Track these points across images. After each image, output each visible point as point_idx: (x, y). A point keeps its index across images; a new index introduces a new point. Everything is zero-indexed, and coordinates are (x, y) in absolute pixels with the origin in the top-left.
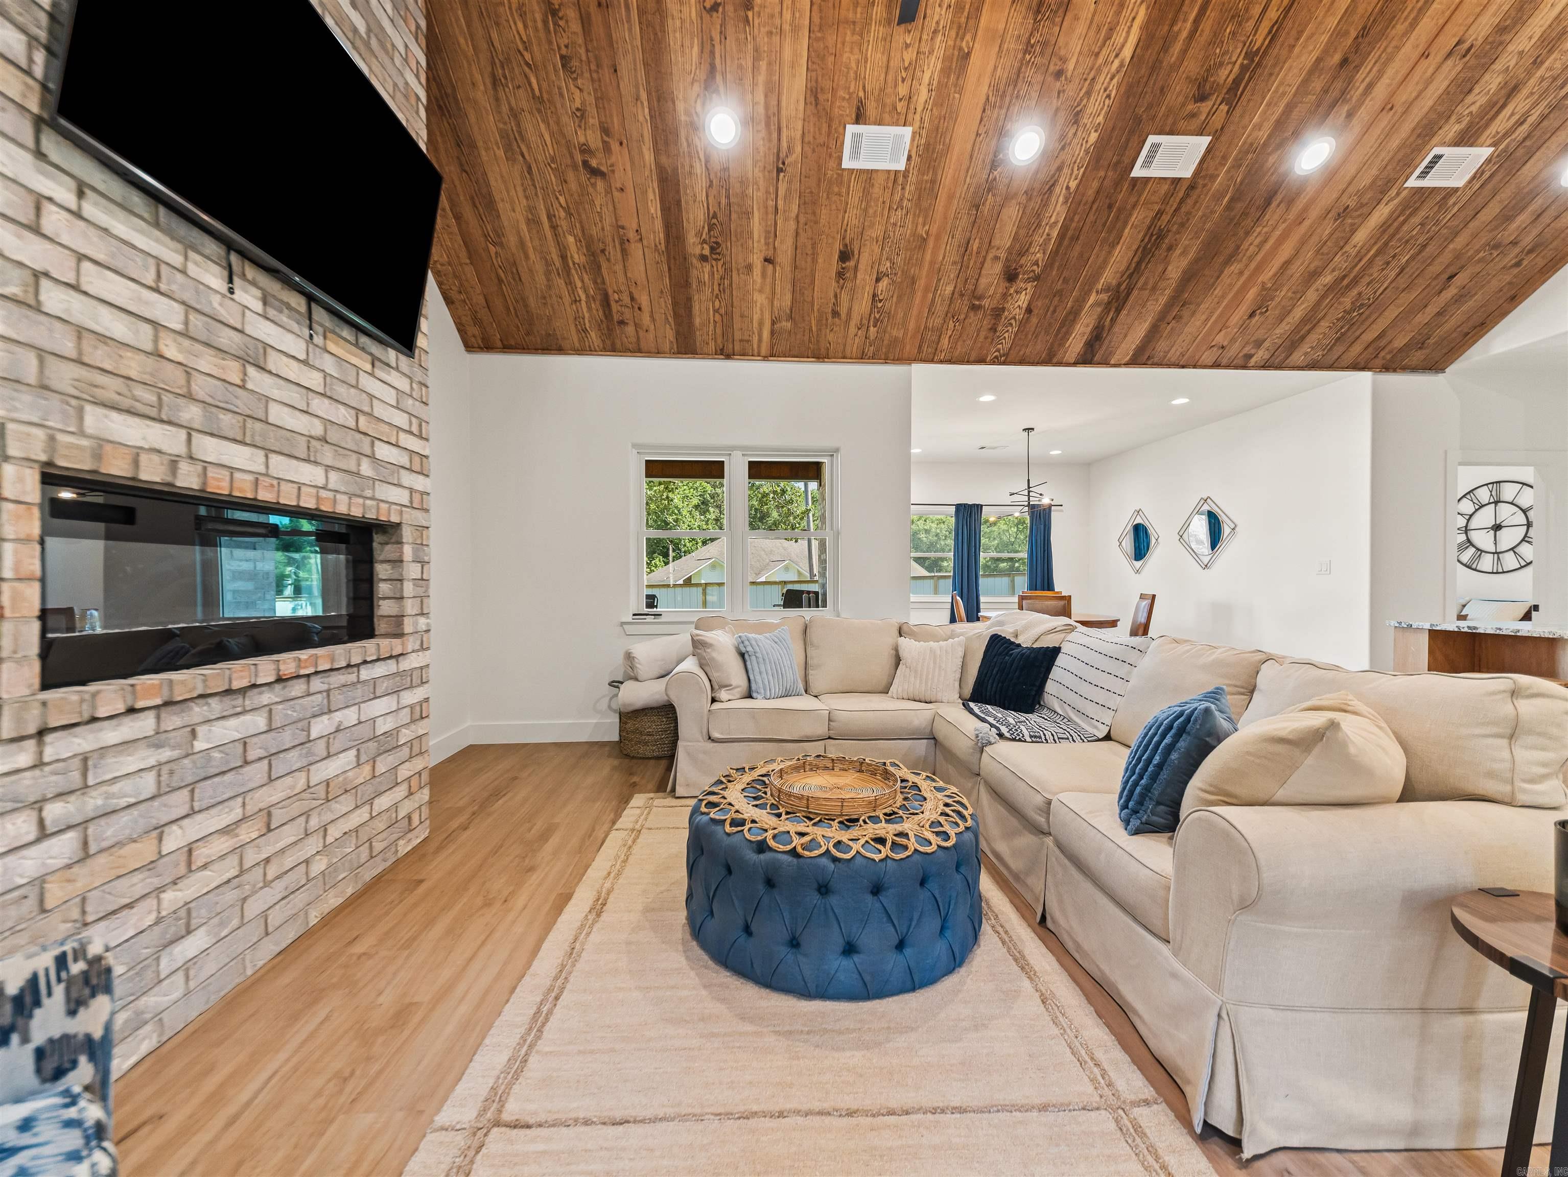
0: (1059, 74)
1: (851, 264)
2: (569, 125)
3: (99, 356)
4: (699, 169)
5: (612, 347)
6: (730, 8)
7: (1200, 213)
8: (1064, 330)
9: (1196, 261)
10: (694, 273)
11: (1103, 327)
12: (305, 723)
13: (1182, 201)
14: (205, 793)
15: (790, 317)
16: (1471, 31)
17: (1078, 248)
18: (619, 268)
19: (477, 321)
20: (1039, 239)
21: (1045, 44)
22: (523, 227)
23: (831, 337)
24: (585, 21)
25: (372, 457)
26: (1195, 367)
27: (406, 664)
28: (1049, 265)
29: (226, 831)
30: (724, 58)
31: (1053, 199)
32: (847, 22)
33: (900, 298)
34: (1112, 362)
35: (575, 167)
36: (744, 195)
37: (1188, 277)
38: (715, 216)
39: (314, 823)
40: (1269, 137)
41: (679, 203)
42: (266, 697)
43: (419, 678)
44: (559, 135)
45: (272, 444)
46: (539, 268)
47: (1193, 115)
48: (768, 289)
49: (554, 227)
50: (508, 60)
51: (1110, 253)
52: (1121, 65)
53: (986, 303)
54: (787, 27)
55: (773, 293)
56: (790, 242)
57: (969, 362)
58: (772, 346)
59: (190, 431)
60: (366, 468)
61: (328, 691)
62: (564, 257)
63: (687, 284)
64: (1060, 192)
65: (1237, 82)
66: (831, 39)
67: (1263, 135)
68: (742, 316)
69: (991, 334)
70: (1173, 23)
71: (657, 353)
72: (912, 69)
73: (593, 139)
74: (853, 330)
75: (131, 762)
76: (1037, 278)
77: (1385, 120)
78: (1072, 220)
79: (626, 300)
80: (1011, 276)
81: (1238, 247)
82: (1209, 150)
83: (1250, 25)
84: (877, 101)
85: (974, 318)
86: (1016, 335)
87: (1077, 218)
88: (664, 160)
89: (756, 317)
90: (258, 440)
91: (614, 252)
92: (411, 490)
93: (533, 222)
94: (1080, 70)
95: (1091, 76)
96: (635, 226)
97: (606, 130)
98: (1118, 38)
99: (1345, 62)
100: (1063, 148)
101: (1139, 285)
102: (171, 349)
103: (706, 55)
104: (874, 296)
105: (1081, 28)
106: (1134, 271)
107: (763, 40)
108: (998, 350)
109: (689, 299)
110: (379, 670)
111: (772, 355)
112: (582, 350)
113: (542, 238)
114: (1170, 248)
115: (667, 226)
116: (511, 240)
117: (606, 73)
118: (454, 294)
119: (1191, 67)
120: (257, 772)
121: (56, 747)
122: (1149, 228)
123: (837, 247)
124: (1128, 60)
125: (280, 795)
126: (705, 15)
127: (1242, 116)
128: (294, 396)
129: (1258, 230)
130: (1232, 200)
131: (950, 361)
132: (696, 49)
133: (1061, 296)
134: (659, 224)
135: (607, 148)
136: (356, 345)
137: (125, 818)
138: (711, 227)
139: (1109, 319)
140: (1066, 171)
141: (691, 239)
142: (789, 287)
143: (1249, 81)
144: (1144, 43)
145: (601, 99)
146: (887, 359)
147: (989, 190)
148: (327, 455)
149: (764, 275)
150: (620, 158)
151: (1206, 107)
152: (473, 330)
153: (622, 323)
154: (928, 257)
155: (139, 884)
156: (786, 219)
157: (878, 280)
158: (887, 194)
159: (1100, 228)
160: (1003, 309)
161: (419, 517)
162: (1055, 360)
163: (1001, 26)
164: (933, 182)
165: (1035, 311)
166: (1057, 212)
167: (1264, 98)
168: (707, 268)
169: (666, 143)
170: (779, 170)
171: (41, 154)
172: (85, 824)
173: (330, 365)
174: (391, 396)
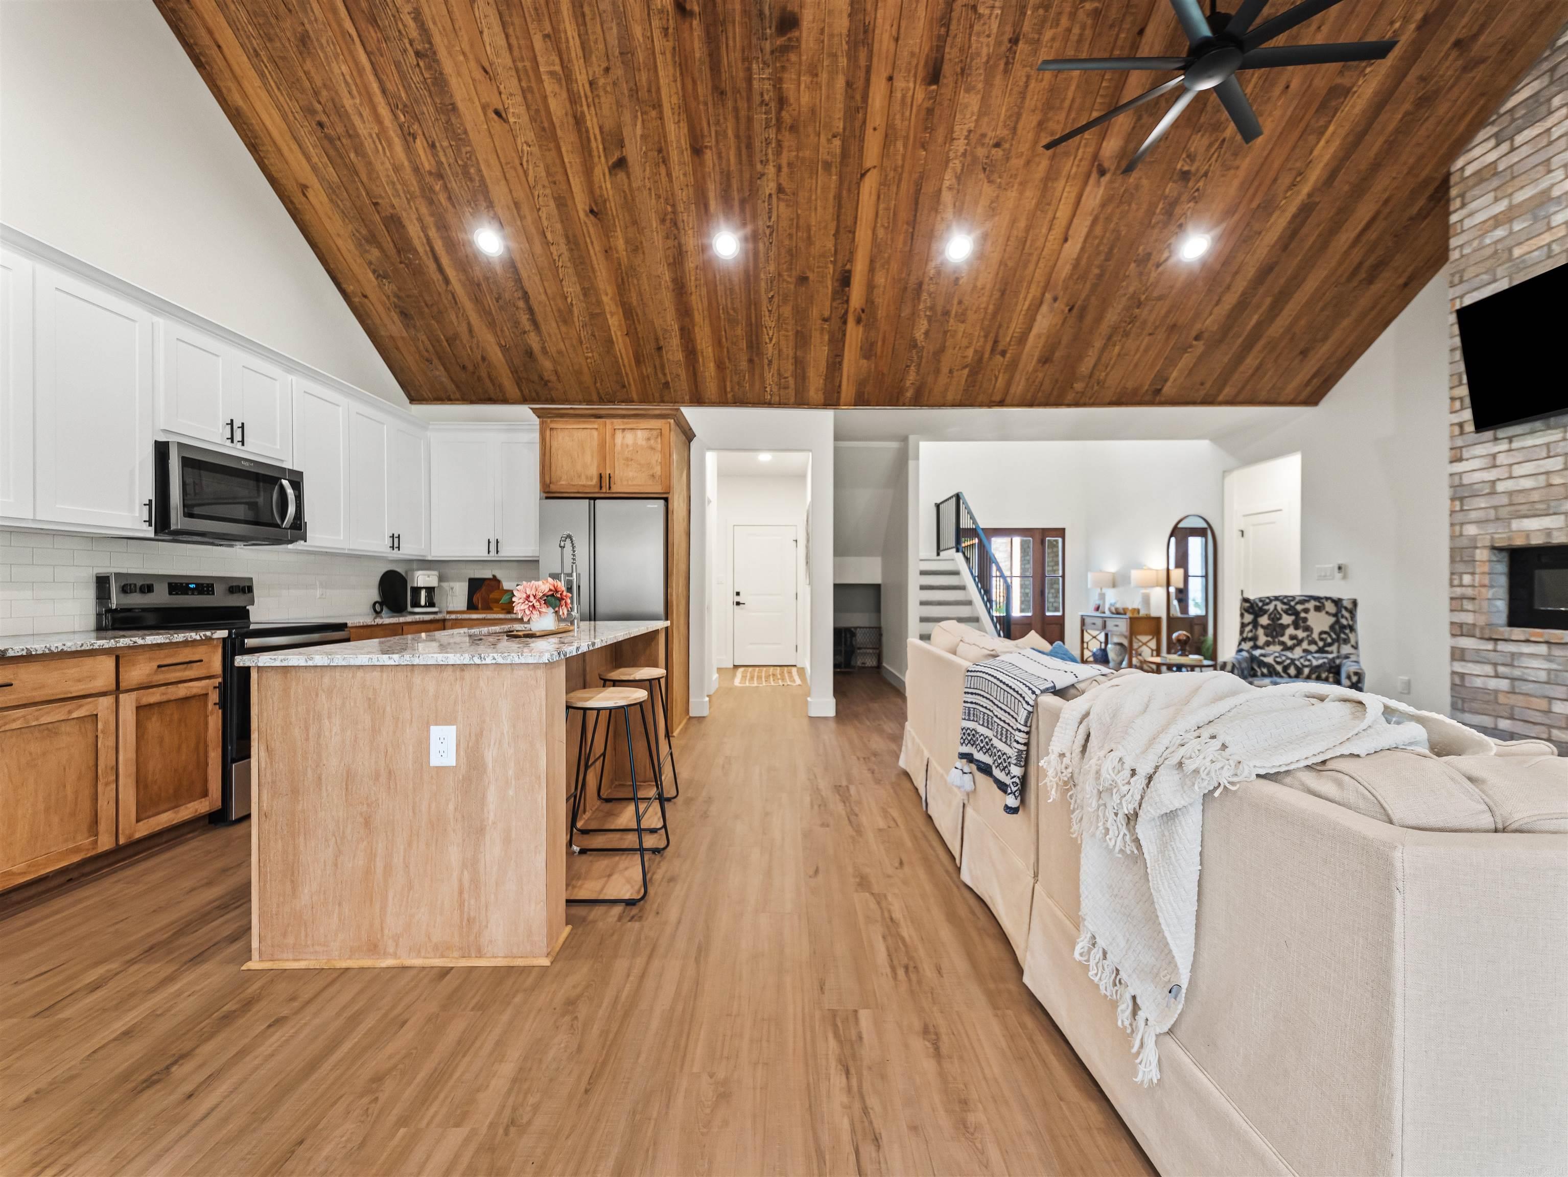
3: (1520, 499)
75: (1535, 663)
102: (1557, 481)
121: (1501, 646)
155: (1538, 718)
171: (1496, 439)
172: (1513, 679)
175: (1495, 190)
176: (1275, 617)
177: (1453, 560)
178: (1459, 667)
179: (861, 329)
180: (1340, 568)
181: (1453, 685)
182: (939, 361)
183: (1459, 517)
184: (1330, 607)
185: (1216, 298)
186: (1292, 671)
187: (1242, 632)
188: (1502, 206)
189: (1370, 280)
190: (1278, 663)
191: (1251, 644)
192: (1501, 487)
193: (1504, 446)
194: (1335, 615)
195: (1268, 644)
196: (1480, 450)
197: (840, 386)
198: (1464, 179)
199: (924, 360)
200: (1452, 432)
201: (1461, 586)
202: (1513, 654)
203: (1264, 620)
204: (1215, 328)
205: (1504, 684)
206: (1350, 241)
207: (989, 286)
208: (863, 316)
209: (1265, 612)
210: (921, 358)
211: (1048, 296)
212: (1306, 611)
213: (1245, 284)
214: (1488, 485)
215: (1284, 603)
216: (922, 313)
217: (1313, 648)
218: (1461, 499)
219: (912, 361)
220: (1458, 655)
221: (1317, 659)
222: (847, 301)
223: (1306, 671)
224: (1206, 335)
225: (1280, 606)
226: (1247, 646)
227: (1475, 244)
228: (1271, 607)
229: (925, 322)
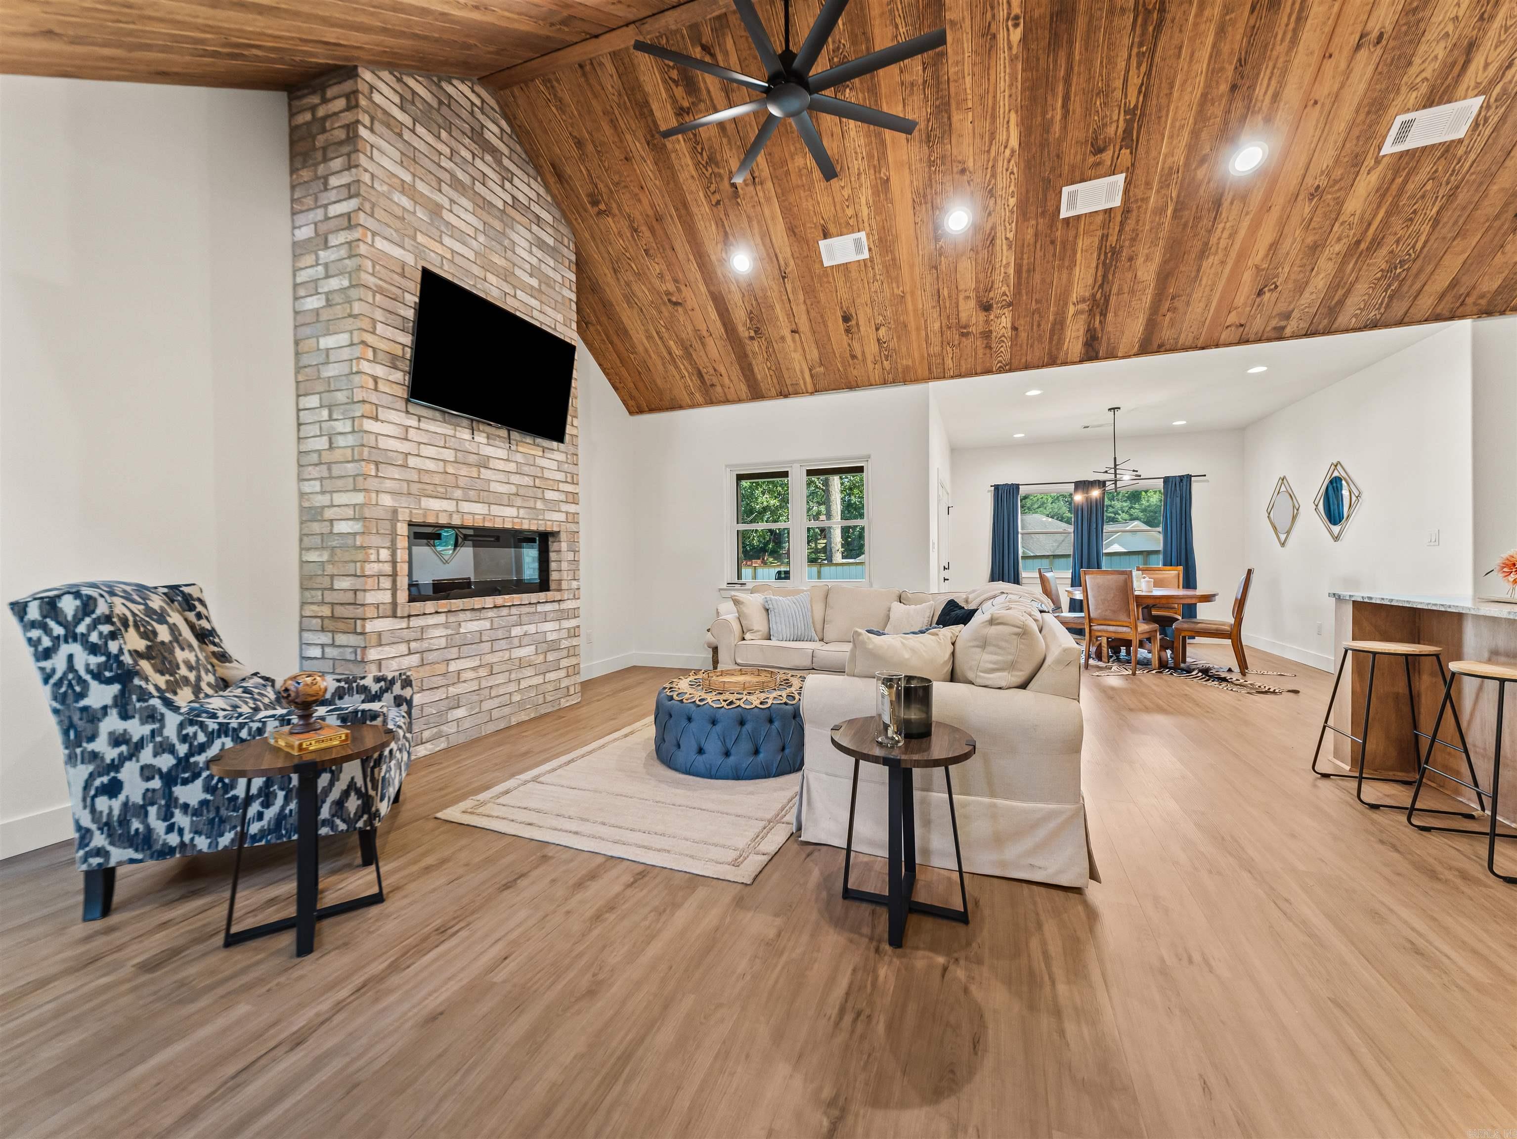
0: (963, 171)
1: (853, 322)
2: (657, 282)
3: (427, 479)
4: (734, 288)
5: (711, 402)
6: (726, 201)
7: (1147, 227)
8: (1056, 337)
9: (1165, 262)
10: (748, 348)
11: (1095, 329)
12: (508, 629)
13: (1122, 224)
14: (465, 651)
15: (821, 364)
16: (1370, 25)
17: (1037, 277)
18: (702, 353)
19: (632, 397)
20: (998, 278)
21: (943, 157)
22: (645, 341)
23: (855, 372)
24: (652, 231)
25: (543, 499)
26: (1217, 346)
27: (564, 606)
28: (1017, 293)
29: (474, 669)
30: (731, 227)
31: (998, 248)
32: (798, 186)
33: (899, 338)
34: (1120, 355)
35: (665, 304)
36: (765, 297)
37: (1164, 278)
38: (751, 312)
39: (513, 676)
40: (1187, 158)
41: (727, 310)
42: (490, 614)
43: (574, 614)
44: (653, 290)
46: (659, 362)
47: (1097, 164)
48: (800, 349)
49: (661, 338)
50: (619, 259)
51: (1070, 274)
52: (1013, 152)
53: (972, 329)
54: (762, 200)
55: (804, 350)
56: (804, 317)
57: (976, 374)
58: (815, 385)
59: (457, 501)
60: (540, 505)
61: (521, 615)
62: (670, 353)
63: (746, 355)
64: (1001, 243)
65: (1128, 132)
66: (792, 199)
67: (1180, 157)
68: (788, 369)
69: (988, 351)
70: (1044, 113)
71: (739, 401)
72: (851, 200)
73: (671, 287)
74: (870, 366)
75: (438, 633)
76: (1010, 304)
77: (1315, 113)
78: (1022, 259)
79: (712, 371)
80: (986, 308)
81: (1206, 244)
82: (1128, 183)
83: (1118, 94)
84: (835, 223)
85: (967, 342)
86: (1011, 347)
87: (1025, 256)
88: (712, 288)
89: (797, 368)
90: (486, 500)
91: (697, 345)
92: (567, 513)
93: (649, 337)
94: (979, 164)
95: (990, 164)
96: (705, 328)
97: (676, 281)
98: (1001, 136)
99: (1234, 88)
100: (990, 214)
101: (1115, 290)
102: (449, 469)
103: (720, 228)
104: (878, 340)
105: (967, 140)
106: (1104, 281)
107: (750, 211)
108: (1000, 362)
109: (750, 364)
110: (548, 607)
111: (816, 391)
112: (693, 406)
113: (656, 345)
114: (1130, 259)
115: (724, 325)
116: (640, 349)
117: (669, 252)
118: (618, 385)
119: (1077, 133)
120: (486, 647)
121: (413, 623)
122: (1100, 249)
123: (839, 314)
124: (1017, 147)
125: (497, 660)
126: (714, 209)
127: (1147, 153)
128: (502, 477)
129: (1221, 226)
130: (1175, 211)
131: (960, 376)
132: (714, 227)
133: (1039, 313)
134: (719, 324)
135: (679, 290)
136: (534, 444)
137: (436, 654)
138: (751, 320)
139: (1097, 322)
140: (999, 228)
141: (741, 329)
142: (813, 345)
143: (1140, 128)
144: (1026, 131)
145: (669, 265)
146: (905, 382)
147: (940, 255)
148: (519, 502)
149: (794, 341)
150: (687, 293)
151: (1107, 156)
152: (631, 403)
153: (712, 385)
154: (910, 306)
156: (797, 305)
157: (877, 329)
158: (863, 275)
159: (1051, 259)
160: (991, 331)
161: (573, 527)
162: (1059, 362)
163: (905, 158)
164: (894, 259)
165: (1021, 328)
166: (1006, 257)
167: (1163, 135)
168: (756, 343)
169: (711, 279)
170: (784, 278)
171: (408, 412)
172: (422, 652)
173: (519, 458)
174: (554, 465)
183: (375, 483)
188: (407, 177)
198: (370, 100)
201: (378, 561)
202: (422, 628)
205: (415, 660)
220: (375, 640)
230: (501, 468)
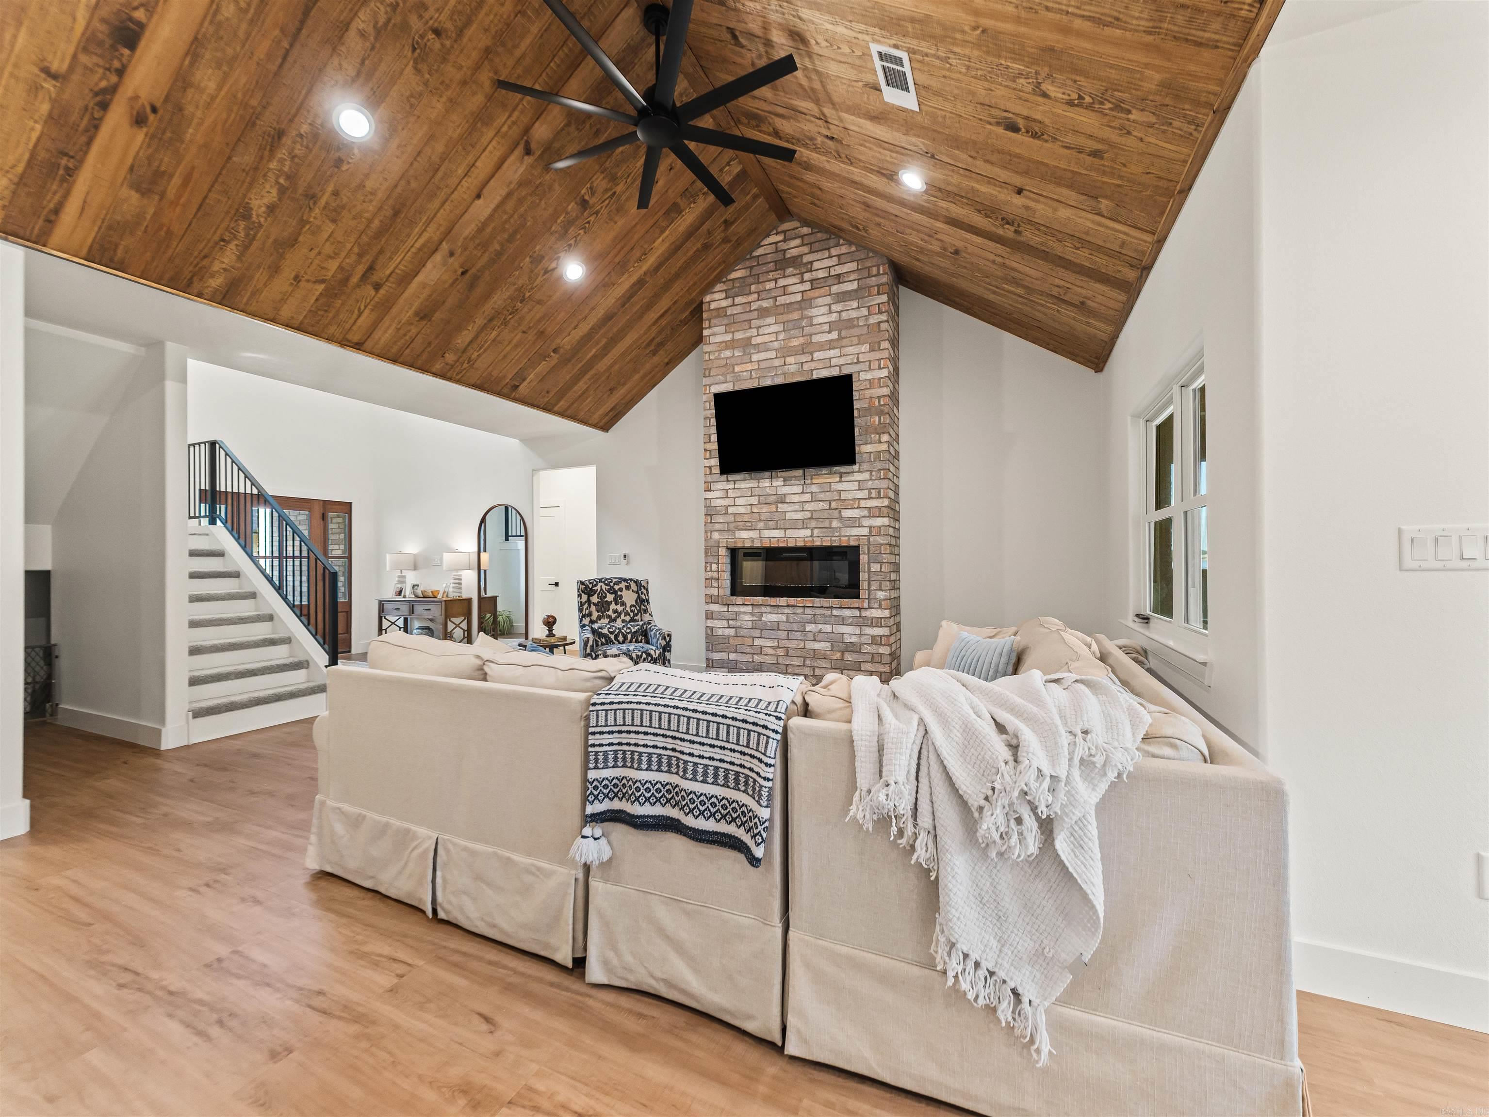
1: (1021, 122)
2: (933, 248)
3: (739, 519)
4: (943, 204)
10: (1033, 244)
12: (804, 623)
14: (766, 633)
15: (1095, 197)
18: (1027, 279)
23: (1136, 168)
24: (879, 216)
25: (840, 518)
29: (773, 648)
30: (872, 165)
35: (955, 259)
36: (959, 187)
38: (978, 210)
39: (808, 662)
41: (971, 226)
42: (786, 610)
43: (878, 623)
44: (939, 255)
45: (787, 526)
48: (1054, 204)
55: (1058, 201)
56: (996, 170)
58: (1142, 229)
59: (760, 530)
60: (835, 524)
61: (814, 615)
63: (1043, 253)
68: (1087, 234)
73: (937, 243)
74: (1129, 141)
75: (746, 618)
79: (1059, 290)
88: (941, 219)
89: (1090, 225)
90: (782, 526)
91: (1015, 274)
92: (870, 527)
93: (994, 293)
96: (992, 255)
97: (929, 236)
102: (755, 510)
103: (874, 173)
107: (855, 140)
109: (1061, 258)
110: (846, 612)
111: (1158, 234)
115: (991, 240)
117: (899, 220)
120: (783, 635)
121: (732, 608)
123: (1000, 131)
125: (793, 646)
126: (854, 165)
128: (797, 507)
132: (873, 177)
134: (988, 244)
136: (831, 473)
137: (745, 631)
138: (989, 217)
141: (1001, 232)
142: (1052, 186)
145: (913, 229)
148: (813, 524)
149: (1036, 200)
150: (944, 238)
155: (748, 649)
156: (975, 166)
158: (937, 72)
161: (877, 540)
168: (1027, 234)
169: (930, 213)
170: (934, 157)
171: (728, 481)
172: (736, 628)
173: (814, 488)
174: (855, 486)
175: (726, 325)
176: (602, 597)
177: (706, 555)
178: (710, 623)
179: (140, 136)
180: (625, 556)
181: (707, 635)
182: (282, 256)
183: (710, 527)
184: (634, 587)
185: (576, 323)
186: (621, 638)
187: (580, 610)
188: (728, 337)
189: (654, 353)
190: (611, 633)
191: (588, 619)
192: (731, 510)
193: (731, 486)
194: (637, 592)
195: (599, 618)
196: (720, 486)
197: (57, 211)
198: (710, 310)
199: (256, 244)
200: (705, 471)
201: (711, 571)
202: (736, 613)
203: (595, 599)
204: (569, 347)
205: (732, 632)
206: (654, 320)
207: (380, 195)
208: (152, 117)
209: (595, 592)
210: (250, 240)
211: (445, 246)
212: (621, 590)
213: (595, 320)
214: (724, 508)
215: (607, 585)
216: (271, 176)
217: (628, 618)
218: (711, 515)
219: (235, 237)
220: (709, 615)
221: (634, 626)
222: (121, 72)
223: (629, 636)
224: (562, 351)
225: (604, 587)
226: (586, 621)
227: (717, 354)
228: (598, 588)
229: (274, 192)
230: (796, 500)
